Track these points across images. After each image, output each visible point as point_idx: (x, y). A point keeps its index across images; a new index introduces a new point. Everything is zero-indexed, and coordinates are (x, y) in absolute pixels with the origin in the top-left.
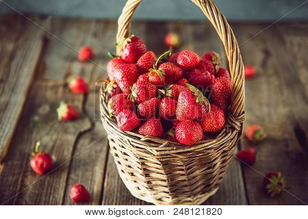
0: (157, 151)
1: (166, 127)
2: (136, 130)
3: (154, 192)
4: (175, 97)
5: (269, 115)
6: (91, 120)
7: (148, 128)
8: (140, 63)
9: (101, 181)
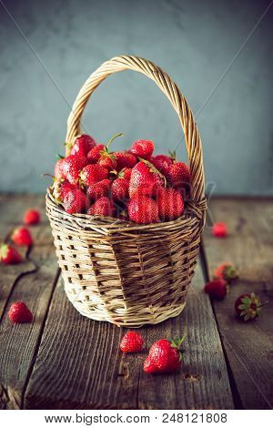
0: (108, 229)
1: (118, 206)
2: (84, 211)
3: (106, 298)
4: (128, 177)
5: (244, 264)
6: (35, 263)
7: (98, 207)
8: (89, 155)
9: (46, 308)
